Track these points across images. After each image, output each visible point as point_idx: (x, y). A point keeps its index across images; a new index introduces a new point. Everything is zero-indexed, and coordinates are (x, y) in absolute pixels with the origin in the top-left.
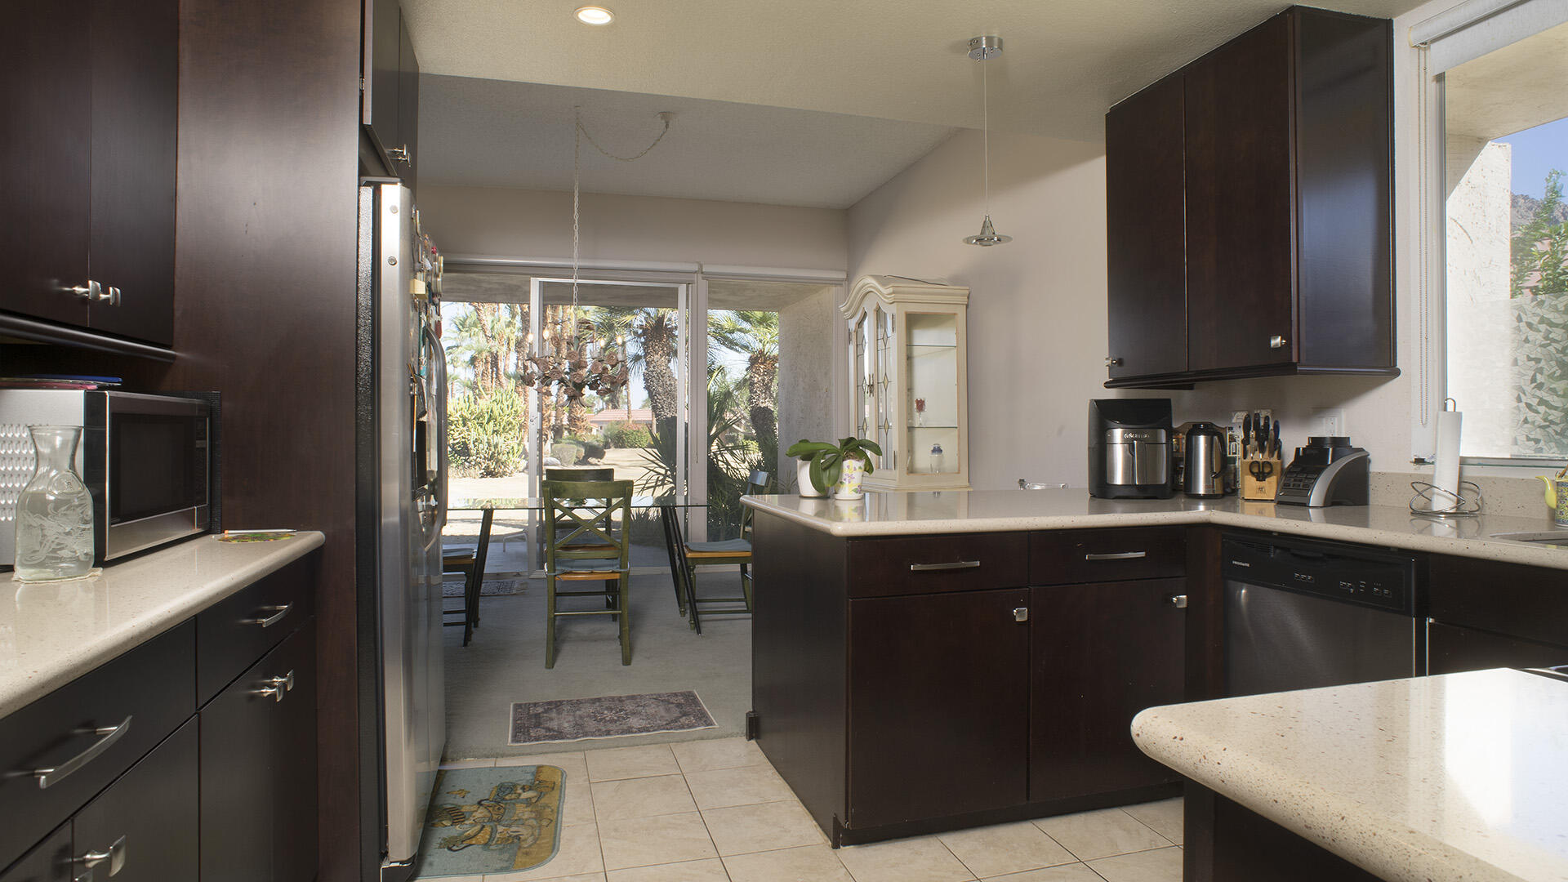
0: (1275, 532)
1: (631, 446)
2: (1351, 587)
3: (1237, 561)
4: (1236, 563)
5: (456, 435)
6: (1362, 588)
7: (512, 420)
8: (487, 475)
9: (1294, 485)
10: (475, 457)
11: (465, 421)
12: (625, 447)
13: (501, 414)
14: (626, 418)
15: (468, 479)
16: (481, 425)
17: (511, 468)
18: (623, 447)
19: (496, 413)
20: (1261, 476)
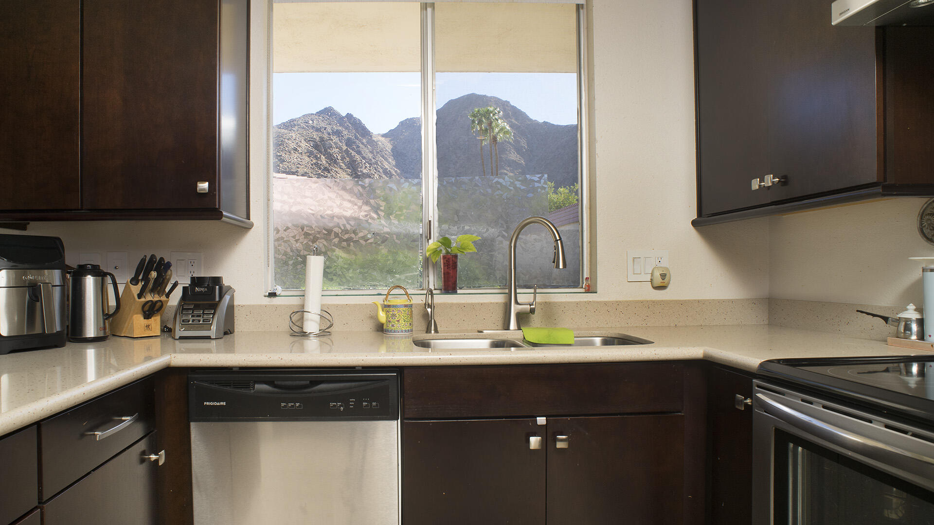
0: (236, 367)
2: (341, 406)
3: (209, 401)
4: (208, 403)
6: (352, 405)
9: (193, 321)
20: (148, 315)
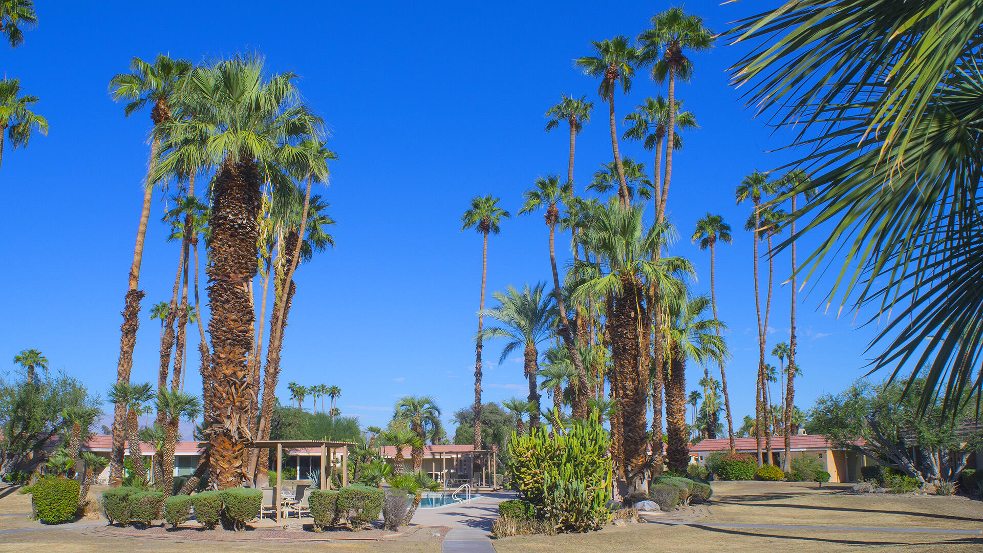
1: (738, 478)
5: (528, 479)
7: (596, 459)
8: (567, 529)
10: (549, 508)
11: (539, 460)
12: (730, 480)
13: (583, 451)
14: (728, 447)
15: (542, 536)
16: (558, 466)
17: (596, 520)
18: (728, 479)
19: (576, 450)
